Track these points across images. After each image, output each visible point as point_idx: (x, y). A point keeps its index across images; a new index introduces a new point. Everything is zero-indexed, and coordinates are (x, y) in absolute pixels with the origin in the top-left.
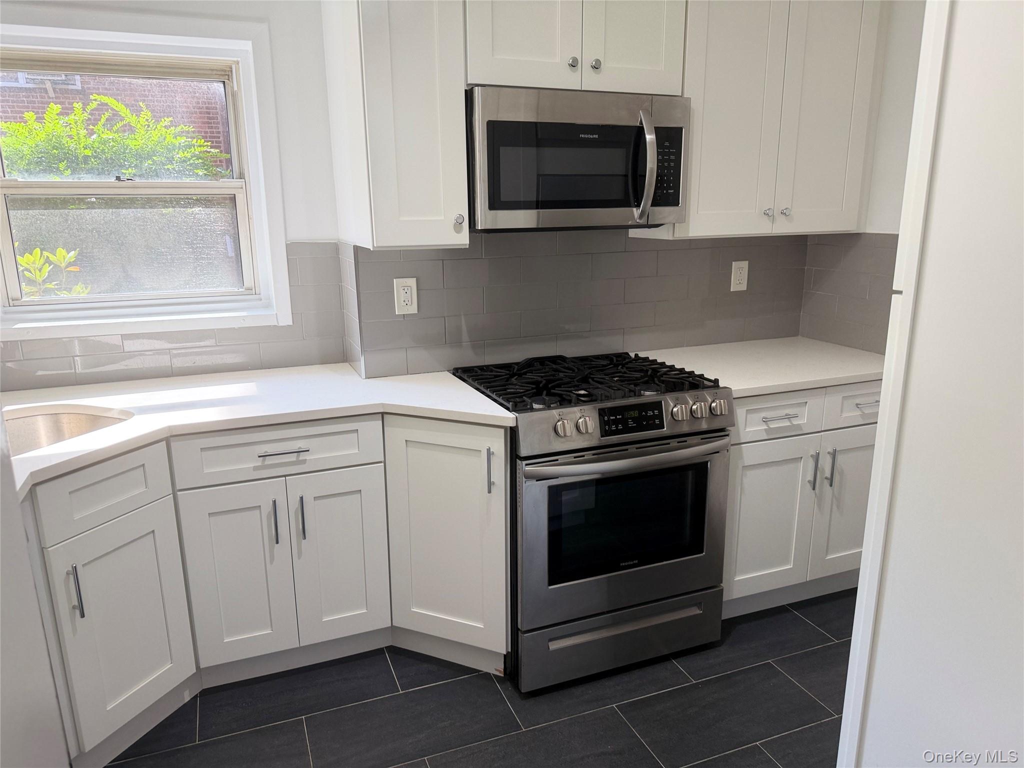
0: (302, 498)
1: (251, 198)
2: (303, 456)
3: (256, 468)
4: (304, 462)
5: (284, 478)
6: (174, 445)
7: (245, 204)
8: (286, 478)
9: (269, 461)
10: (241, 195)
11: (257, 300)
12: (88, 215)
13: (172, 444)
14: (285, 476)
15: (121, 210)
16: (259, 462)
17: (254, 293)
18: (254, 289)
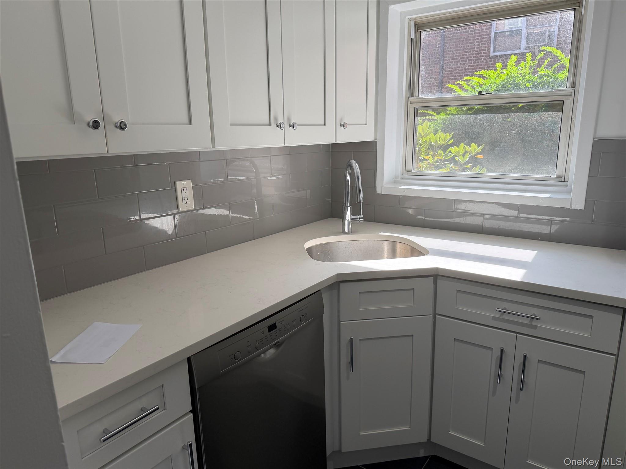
0: (525, 356)
1: (577, 103)
2: (534, 323)
3: (494, 318)
4: (535, 327)
5: (516, 334)
6: (440, 282)
7: (570, 108)
8: (518, 335)
9: (505, 317)
10: (569, 101)
11: (564, 186)
12: (458, 119)
13: (439, 281)
14: (517, 333)
15: (478, 115)
16: (498, 315)
17: (563, 181)
18: (563, 178)
